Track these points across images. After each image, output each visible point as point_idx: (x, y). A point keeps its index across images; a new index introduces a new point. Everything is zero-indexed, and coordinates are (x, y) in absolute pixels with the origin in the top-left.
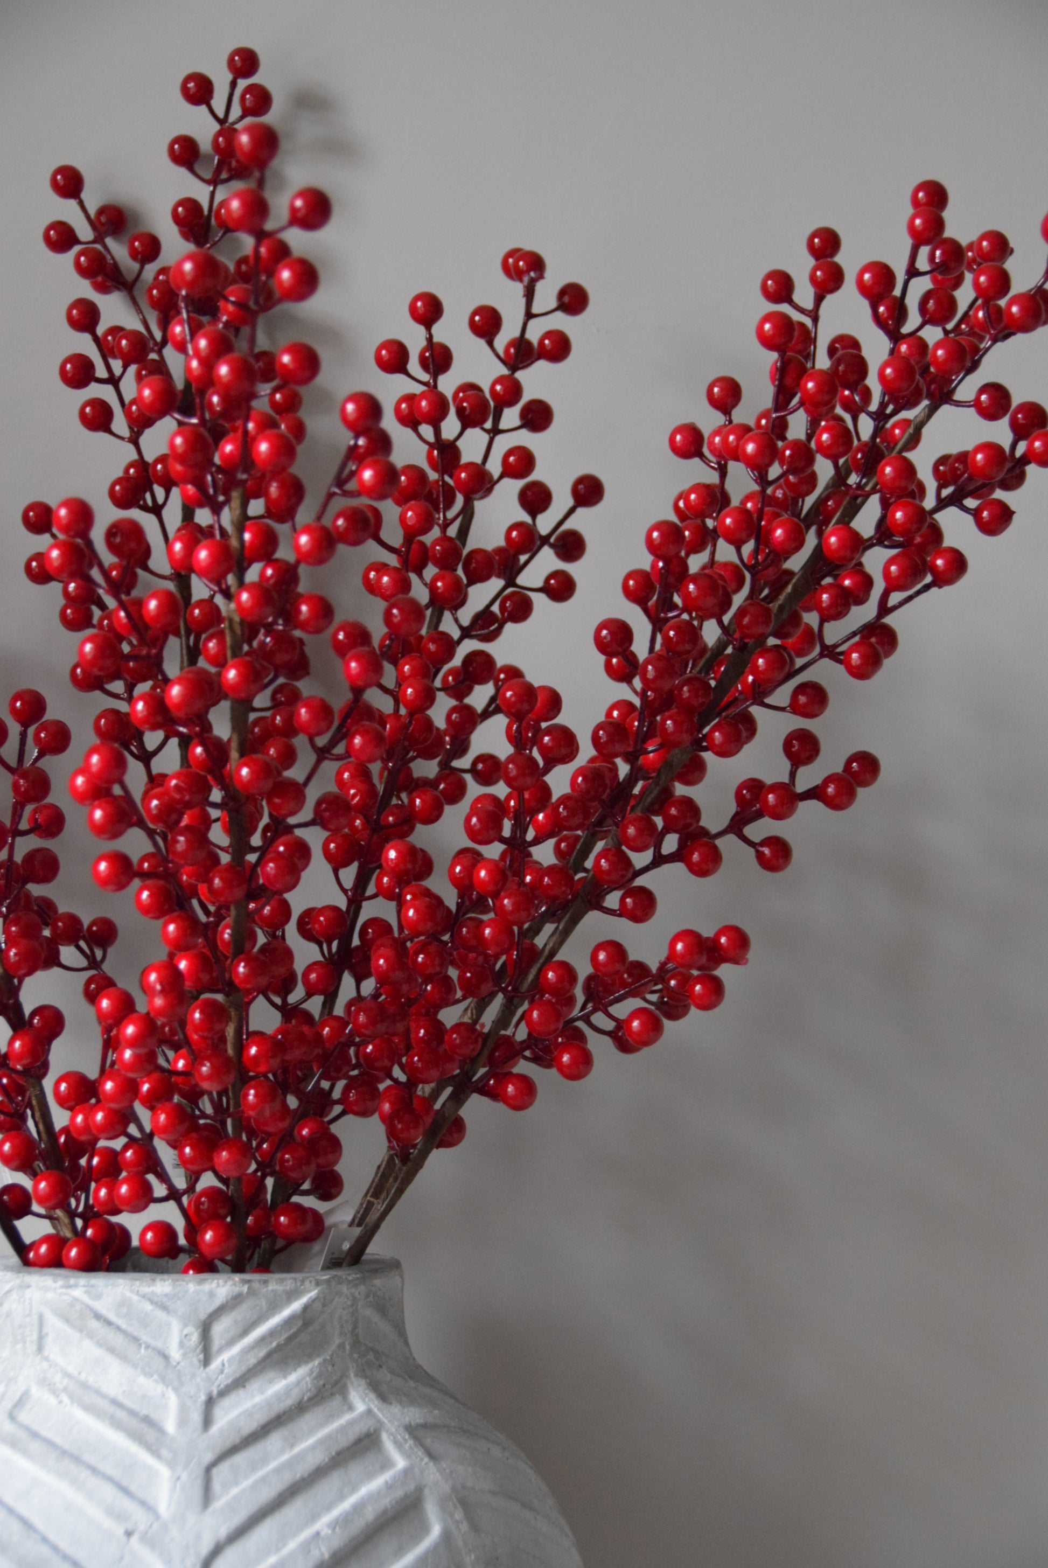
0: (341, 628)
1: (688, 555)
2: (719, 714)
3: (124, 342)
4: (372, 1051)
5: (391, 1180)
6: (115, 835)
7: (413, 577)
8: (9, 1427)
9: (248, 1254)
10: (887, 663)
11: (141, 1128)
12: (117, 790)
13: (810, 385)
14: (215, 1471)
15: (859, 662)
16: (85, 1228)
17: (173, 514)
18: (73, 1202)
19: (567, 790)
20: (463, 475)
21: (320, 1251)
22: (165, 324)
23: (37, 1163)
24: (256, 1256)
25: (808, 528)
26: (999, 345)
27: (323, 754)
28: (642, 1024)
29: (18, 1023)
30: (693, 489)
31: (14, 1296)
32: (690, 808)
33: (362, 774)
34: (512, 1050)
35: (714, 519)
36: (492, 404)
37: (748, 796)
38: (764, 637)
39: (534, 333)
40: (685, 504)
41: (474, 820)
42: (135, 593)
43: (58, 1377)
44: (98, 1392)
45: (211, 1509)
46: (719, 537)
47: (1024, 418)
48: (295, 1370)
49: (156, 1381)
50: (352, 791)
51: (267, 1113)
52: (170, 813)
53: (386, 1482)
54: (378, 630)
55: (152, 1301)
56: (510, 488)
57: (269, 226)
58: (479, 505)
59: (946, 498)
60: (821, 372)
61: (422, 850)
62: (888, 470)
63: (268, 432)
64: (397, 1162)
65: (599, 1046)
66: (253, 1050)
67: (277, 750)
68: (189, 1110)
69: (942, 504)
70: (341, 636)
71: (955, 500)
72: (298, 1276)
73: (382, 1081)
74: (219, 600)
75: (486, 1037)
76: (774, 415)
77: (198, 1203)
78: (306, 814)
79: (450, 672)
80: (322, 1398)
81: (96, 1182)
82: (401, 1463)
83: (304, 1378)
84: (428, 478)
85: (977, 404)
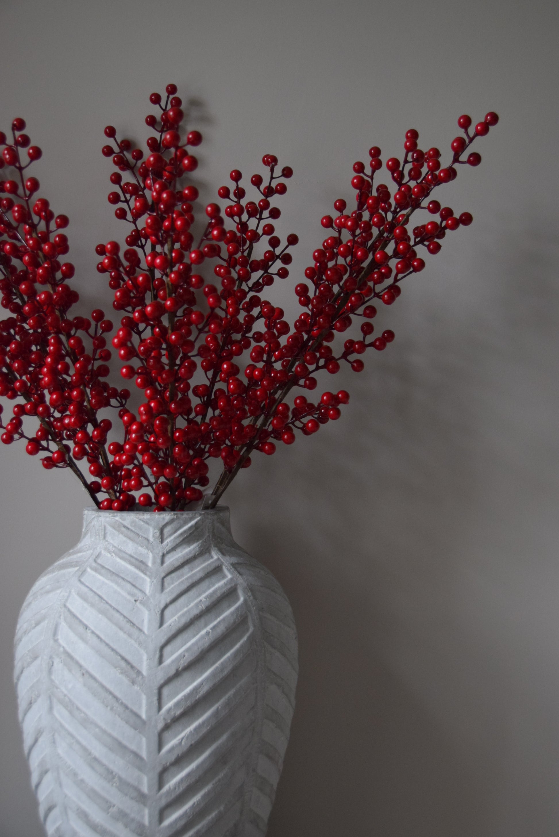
0: (207, 287)
1: (328, 262)
2: (339, 317)
3: (130, 188)
4: (218, 434)
5: (226, 479)
6: (128, 359)
7: (232, 270)
8: (94, 564)
9: (176, 505)
10: (397, 299)
11: (138, 461)
12: (129, 344)
13: (370, 201)
14: (165, 579)
15: (387, 299)
16: (120, 496)
17: (148, 248)
18: (116, 487)
19: (286, 343)
20: (249, 234)
21: (201, 504)
22: (144, 181)
23: (103, 474)
24: (179, 505)
25: (370, 252)
26: (436, 187)
27: (201, 331)
28: (312, 425)
29: (96, 425)
30: (329, 239)
31: (96, 519)
32: (329, 350)
33: (215, 338)
34: (268, 434)
35: (337, 249)
36: (259, 209)
37: (349, 346)
38: (355, 290)
39: (274, 185)
40: (327, 244)
41: (254, 354)
42: (136, 275)
43: (111, 547)
44: (125, 552)
45: (164, 592)
46: (338, 255)
47: (445, 213)
48: (193, 545)
49: (145, 549)
50: (211, 345)
51: (182, 456)
52: (147, 352)
53: (225, 583)
54: (220, 288)
55: (143, 521)
56: (266, 239)
57: (180, 144)
58: (255, 245)
59: (417, 241)
60: (374, 197)
61: (236, 365)
62: (397, 231)
63: (180, 218)
64: (227, 473)
65: (297, 432)
66: (177, 434)
67: (185, 331)
68: (155, 455)
69: (416, 244)
70: (207, 290)
71: (421, 242)
72: (194, 512)
73: (222, 445)
74: (164, 278)
75: (258, 430)
76: (358, 212)
77: (158, 487)
78: (195, 352)
79: (245, 303)
80: (202, 554)
81: (123, 480)
82: (229, 576)
83: (196, 547)
84: (237, 235)
85: (428, 208)
